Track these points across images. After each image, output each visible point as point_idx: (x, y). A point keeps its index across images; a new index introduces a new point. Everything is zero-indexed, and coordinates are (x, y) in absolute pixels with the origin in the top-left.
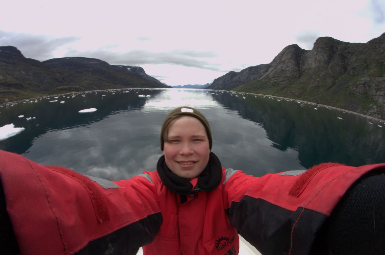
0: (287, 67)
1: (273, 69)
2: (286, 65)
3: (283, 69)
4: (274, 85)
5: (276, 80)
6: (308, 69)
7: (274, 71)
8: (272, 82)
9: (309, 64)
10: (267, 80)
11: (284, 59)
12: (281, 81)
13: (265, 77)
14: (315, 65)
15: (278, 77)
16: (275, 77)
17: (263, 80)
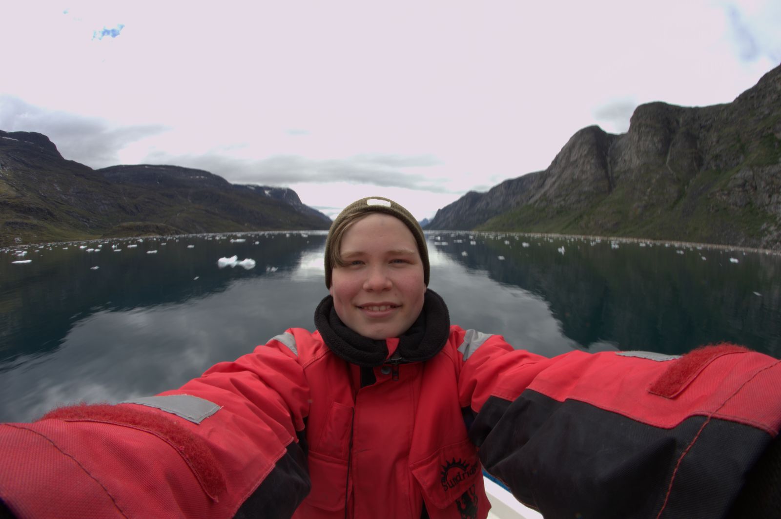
3: (574, 178)
4: (560, 212)
5: (563, 203)
6: (625, 172)
7: (556, 185)
8: (555, 205)
9: (625, 161)
10: (544, 204)
11: (575, 158)
12: (574, 204)
13: (540, 198)
14: (638, 162)
15: (567, 195)
16: (560, 196)
17: (537, 204)
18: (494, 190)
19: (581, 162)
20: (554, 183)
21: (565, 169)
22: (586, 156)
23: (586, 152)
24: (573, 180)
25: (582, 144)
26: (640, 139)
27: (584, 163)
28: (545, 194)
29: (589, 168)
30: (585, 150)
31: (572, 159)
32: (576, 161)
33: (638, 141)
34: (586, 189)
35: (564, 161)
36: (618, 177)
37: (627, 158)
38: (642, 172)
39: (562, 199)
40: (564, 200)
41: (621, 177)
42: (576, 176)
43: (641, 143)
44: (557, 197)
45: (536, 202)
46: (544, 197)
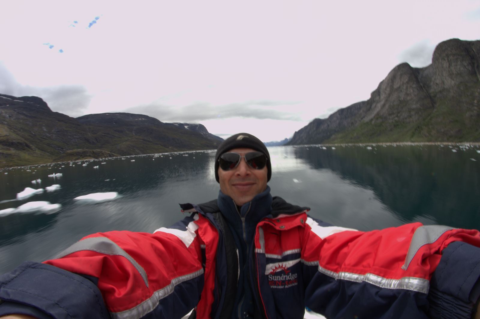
0: (407, 94)
1: (382, 103)
2: (404, 93)
3: (401, 100)
4: (396, 125)
5: (396, 118)
6: (440, 92)
7: (387, 106)
8: (390, 121)
9: (437, 84)
10: (380, 121)
11: (398, 86)
12: (406, 118)
13: (374, 117)
14: (453, 82)
15: (399, 113)
16: (393, 114)
17: (373, 122)
18: (331, 116)
19: (405, 87)
20: (384, 105)
21: (390, 95)
22: (407, 83)
23: (407, 80)
24: (401, 102)
25: (401, 75)
26: (450, 65)
27: (407, 88)
28: (378, 114)
29: (412, 91)
30: (406, 79)
31: (396, 86)
32: (400, 87)
33: (449, 67)
34: (414, 106)
35: (388, 89)
36: (435, 96)
37: (438, 81)
38: (462, 88)
39: (395, 116)
40: (397, 116)
41: (438, 96)
42: (402, 99)
43: (452, 68)
44: (390, 115)
45: (372, 120)
46: (378, 116)
